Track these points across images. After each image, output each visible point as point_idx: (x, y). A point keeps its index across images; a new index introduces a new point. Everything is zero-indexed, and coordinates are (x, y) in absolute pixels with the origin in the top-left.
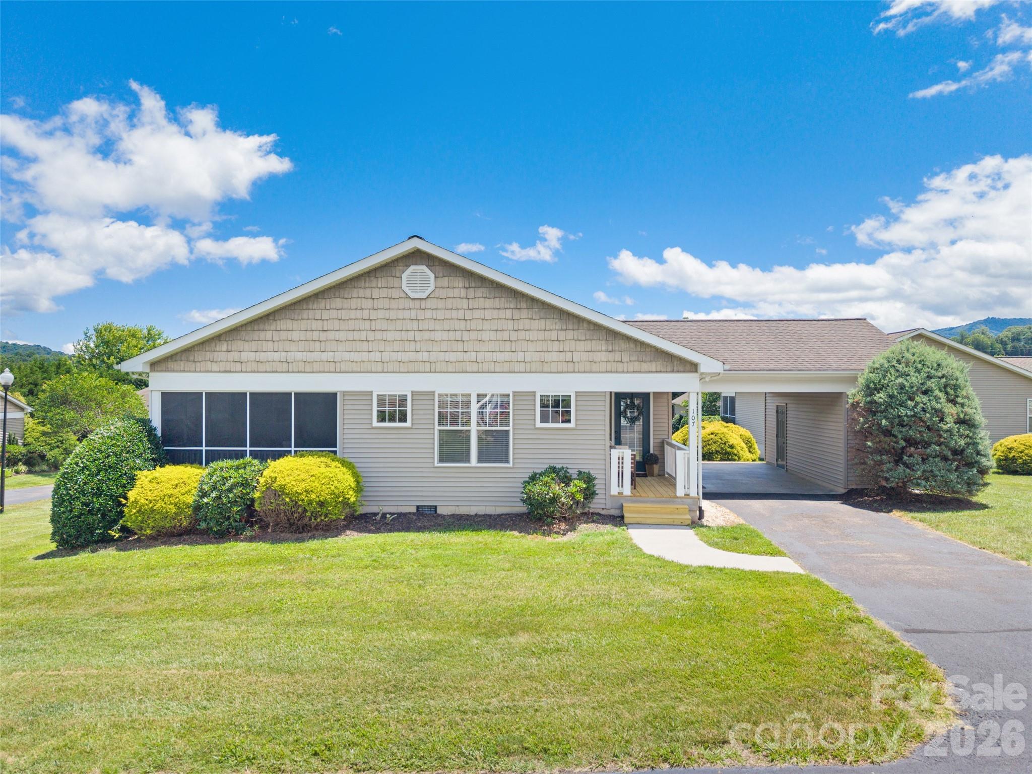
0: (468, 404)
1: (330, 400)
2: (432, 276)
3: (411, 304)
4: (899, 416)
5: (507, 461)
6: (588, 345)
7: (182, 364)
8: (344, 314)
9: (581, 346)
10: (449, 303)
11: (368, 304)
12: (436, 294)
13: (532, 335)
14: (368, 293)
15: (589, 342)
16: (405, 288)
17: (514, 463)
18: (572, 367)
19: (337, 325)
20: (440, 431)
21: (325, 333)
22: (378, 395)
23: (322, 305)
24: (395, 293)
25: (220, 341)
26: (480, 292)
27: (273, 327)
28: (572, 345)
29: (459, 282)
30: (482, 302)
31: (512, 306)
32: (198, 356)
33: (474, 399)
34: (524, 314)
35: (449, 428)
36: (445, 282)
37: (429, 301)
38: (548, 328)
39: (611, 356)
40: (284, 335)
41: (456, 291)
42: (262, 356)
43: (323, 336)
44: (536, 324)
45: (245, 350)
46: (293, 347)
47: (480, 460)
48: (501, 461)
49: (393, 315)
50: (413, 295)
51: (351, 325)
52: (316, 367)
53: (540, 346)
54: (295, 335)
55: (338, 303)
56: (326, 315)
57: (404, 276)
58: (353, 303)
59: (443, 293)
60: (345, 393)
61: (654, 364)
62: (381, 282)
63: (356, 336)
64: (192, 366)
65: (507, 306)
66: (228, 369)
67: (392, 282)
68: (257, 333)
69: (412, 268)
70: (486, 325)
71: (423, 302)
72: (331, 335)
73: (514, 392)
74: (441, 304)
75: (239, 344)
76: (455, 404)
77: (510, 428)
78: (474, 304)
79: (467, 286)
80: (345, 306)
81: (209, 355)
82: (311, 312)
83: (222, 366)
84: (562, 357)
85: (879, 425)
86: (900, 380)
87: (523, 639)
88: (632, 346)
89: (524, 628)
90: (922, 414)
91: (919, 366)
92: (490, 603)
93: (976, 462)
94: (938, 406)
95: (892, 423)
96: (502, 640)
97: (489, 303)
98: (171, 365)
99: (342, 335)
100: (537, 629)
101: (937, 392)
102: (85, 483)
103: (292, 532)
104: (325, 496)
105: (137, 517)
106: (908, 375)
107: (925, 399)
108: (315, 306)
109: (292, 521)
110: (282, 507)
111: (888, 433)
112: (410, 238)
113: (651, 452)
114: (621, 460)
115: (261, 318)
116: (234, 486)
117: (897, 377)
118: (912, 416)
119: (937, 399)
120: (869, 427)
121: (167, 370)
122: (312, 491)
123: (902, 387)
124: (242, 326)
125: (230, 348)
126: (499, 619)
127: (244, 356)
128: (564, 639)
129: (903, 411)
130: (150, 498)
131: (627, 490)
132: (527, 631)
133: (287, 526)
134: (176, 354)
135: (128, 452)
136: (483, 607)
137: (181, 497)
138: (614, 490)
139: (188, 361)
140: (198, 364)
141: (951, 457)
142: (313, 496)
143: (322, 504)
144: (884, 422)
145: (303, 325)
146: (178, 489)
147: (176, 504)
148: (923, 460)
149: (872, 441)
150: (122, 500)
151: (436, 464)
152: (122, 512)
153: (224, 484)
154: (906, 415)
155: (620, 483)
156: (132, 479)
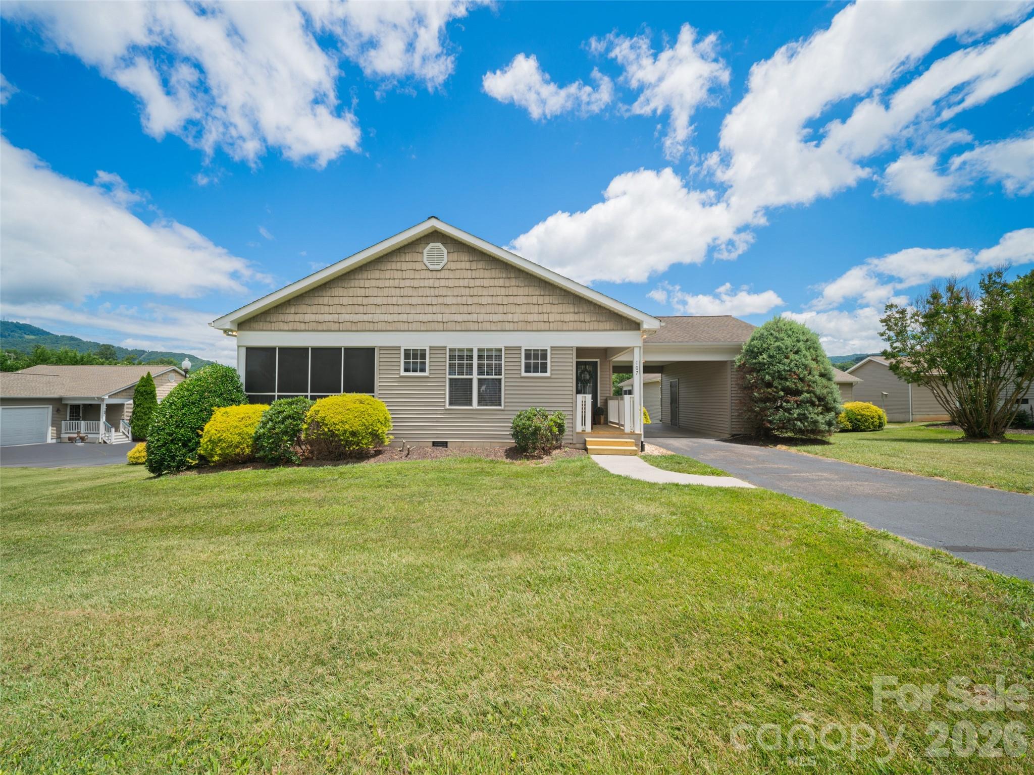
0: (470, 358)
1: (369, 352)
2: (445, 251)
3: (429, 274)
4: (779, 372)
5: (500, 405)
6: (560, 308)
7: (261, 323)
8: (381, 283)
9: (556, 309)
10: (458, 274)
11: (398, 275)
12: (448, 267)
13: (519, 300)
14: (398, 266)
15: (561, 305)
16: (425, 260)
17: (505, 406)
18: (548, 327)
19: (375, 292)
20: (451, 380)
21: (367, 298)
22: (405, 350)
23: (365, 276)
24: (418, 266)
25: (290, 305)
26: (481, 265)
27: (329, 294)
28: (548, 308)
29: (465, 257)
30: (481, 273)
31: (504, 276)
32: (273, 318)
33: (475, 355)
34: (513, 282)
35: (457, 377)
36: (455, 256)
37: (443, 271)
38: (530, 294)
39: (577, 317)
40: (337, 300)
41: (463, 263)
42: (320, 318)
43: (365, 301)
44: (521, 291)
45: (308, 313)
46: (343, 310)
47: (480, 403)
48: (496, 405)
49: (416, 283)
50: (431, 267)
51: (386, 292)
52: (360, 326)
53: (524, 309)
54: (345, 301)
55: (377, 274)
56: (367, 284)
57: (425, 251)
58: (388, 274)
59: (452, 266)
60: (381, 348)
61: (608, 324)
62: (408, 257)
63: (389, 300)
64: (268, 326)
65: (500, 276)
66: (295, 328)
67: (416, 257)
68: (317, 298)
69: (431, 245)
70: (485, 292)
71: (439, 273)
72: (371, 300)
73: (505, 347)
74: (451, 275)
75: (303, 308)
76: (461, 358)
77: (502, 377)
78: (475, 274)
79: (471, 259)
80: (382, 277)
81: (281, 317)
82: (357, 281)
83: (291, 326)
84: (541, 317)
85: (762, 379)
86: (777, 344)
87: (515, 562)
88: (592, 308)
89: (515, 548)
90: (795, 369)
91: (790, 333)
92: (481, 519)
93: (833, 408)
94: (807, 362)
95: (773, 377)
96: (491, 565)
97: (487, 274)
98: (255, 325)
99: (378, 301)
100: (529, 549)
101: (804, 352)
102: (171, 417)
103: (331, 460)
104: (357, 426)
105: (207, 445)
106: (783, 340)
107: (797, 357)
108: (360, 277)
109: (330, 449)
110: (322, 437)
111: (769, 385)
112: (429, 218)
113: (599, 406)
114: (584, 404)
115: (320, 286)
116: (286, 418)
117: (775, 342)
118: (788, 371)
119: (805, 357)
120: (755, 382)
121: (250, 330)
122: (346, 422)
123: (779, 349)
124: (306, 293)
125: (296, 312)
126: (489, 537)
127: (308, 318)
128: (562, 561)
129: (781, 367)
130: (218, 429)
131: (588, 428)
132: (520, 551)
133: (328, 453)
134: (257, 316)
135: (210, 392)
136: (474, 523)
137: (244, 429)
138: (579, 429)
139: (266, 322)
140: (273, 324)
141: (817, 403)
142: (347, 427)
143: (353, 434)
144: (767, 376)
145: (351, 292)
146: (243, 422)
147: (240, 434)
148: (798, 406)
149: (757, 392)
150: (199, 431)
151: (448, 407)
152: (199, 443)
153: (278, 417)
154: (785, 370)
155: (584, 423)
156: (211, 413)
